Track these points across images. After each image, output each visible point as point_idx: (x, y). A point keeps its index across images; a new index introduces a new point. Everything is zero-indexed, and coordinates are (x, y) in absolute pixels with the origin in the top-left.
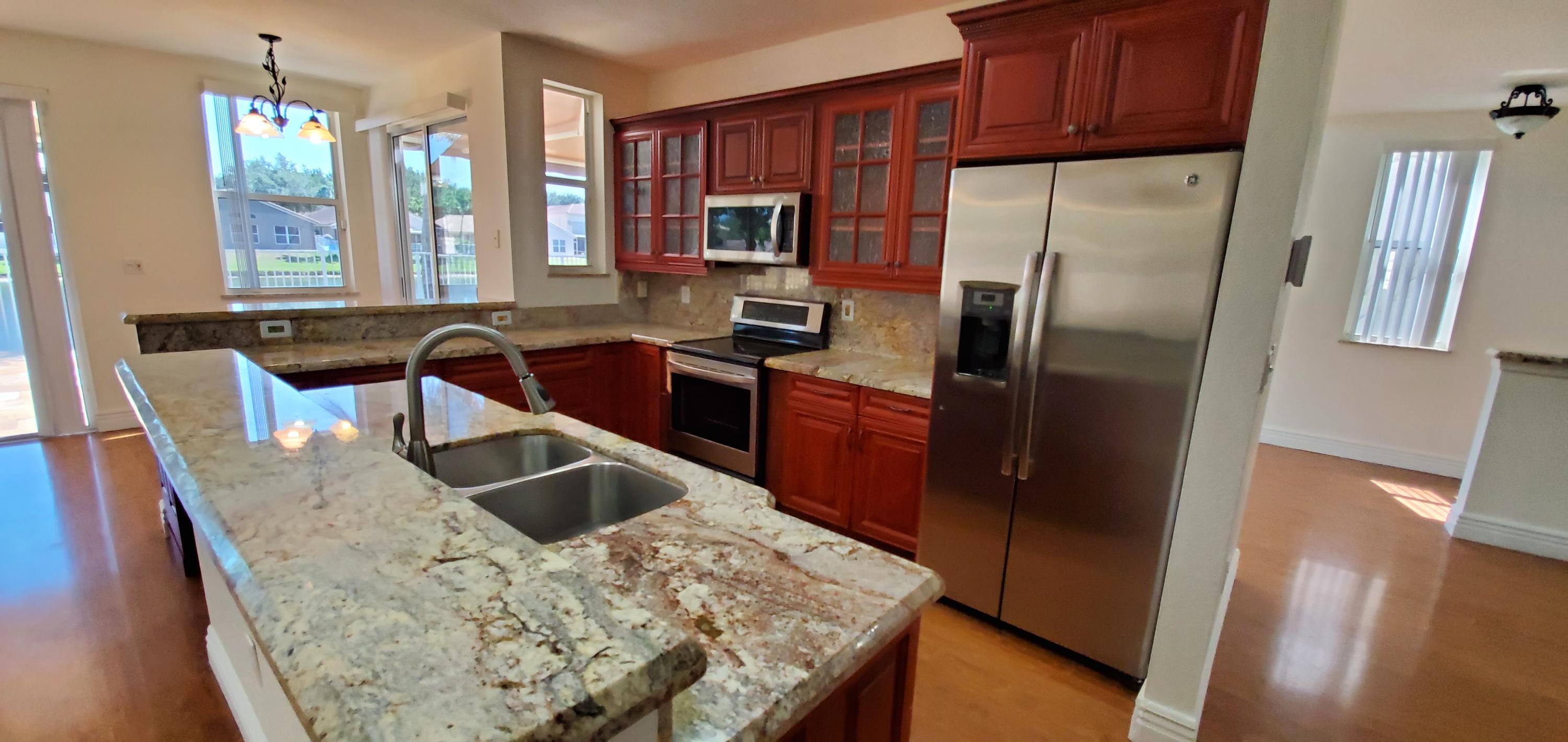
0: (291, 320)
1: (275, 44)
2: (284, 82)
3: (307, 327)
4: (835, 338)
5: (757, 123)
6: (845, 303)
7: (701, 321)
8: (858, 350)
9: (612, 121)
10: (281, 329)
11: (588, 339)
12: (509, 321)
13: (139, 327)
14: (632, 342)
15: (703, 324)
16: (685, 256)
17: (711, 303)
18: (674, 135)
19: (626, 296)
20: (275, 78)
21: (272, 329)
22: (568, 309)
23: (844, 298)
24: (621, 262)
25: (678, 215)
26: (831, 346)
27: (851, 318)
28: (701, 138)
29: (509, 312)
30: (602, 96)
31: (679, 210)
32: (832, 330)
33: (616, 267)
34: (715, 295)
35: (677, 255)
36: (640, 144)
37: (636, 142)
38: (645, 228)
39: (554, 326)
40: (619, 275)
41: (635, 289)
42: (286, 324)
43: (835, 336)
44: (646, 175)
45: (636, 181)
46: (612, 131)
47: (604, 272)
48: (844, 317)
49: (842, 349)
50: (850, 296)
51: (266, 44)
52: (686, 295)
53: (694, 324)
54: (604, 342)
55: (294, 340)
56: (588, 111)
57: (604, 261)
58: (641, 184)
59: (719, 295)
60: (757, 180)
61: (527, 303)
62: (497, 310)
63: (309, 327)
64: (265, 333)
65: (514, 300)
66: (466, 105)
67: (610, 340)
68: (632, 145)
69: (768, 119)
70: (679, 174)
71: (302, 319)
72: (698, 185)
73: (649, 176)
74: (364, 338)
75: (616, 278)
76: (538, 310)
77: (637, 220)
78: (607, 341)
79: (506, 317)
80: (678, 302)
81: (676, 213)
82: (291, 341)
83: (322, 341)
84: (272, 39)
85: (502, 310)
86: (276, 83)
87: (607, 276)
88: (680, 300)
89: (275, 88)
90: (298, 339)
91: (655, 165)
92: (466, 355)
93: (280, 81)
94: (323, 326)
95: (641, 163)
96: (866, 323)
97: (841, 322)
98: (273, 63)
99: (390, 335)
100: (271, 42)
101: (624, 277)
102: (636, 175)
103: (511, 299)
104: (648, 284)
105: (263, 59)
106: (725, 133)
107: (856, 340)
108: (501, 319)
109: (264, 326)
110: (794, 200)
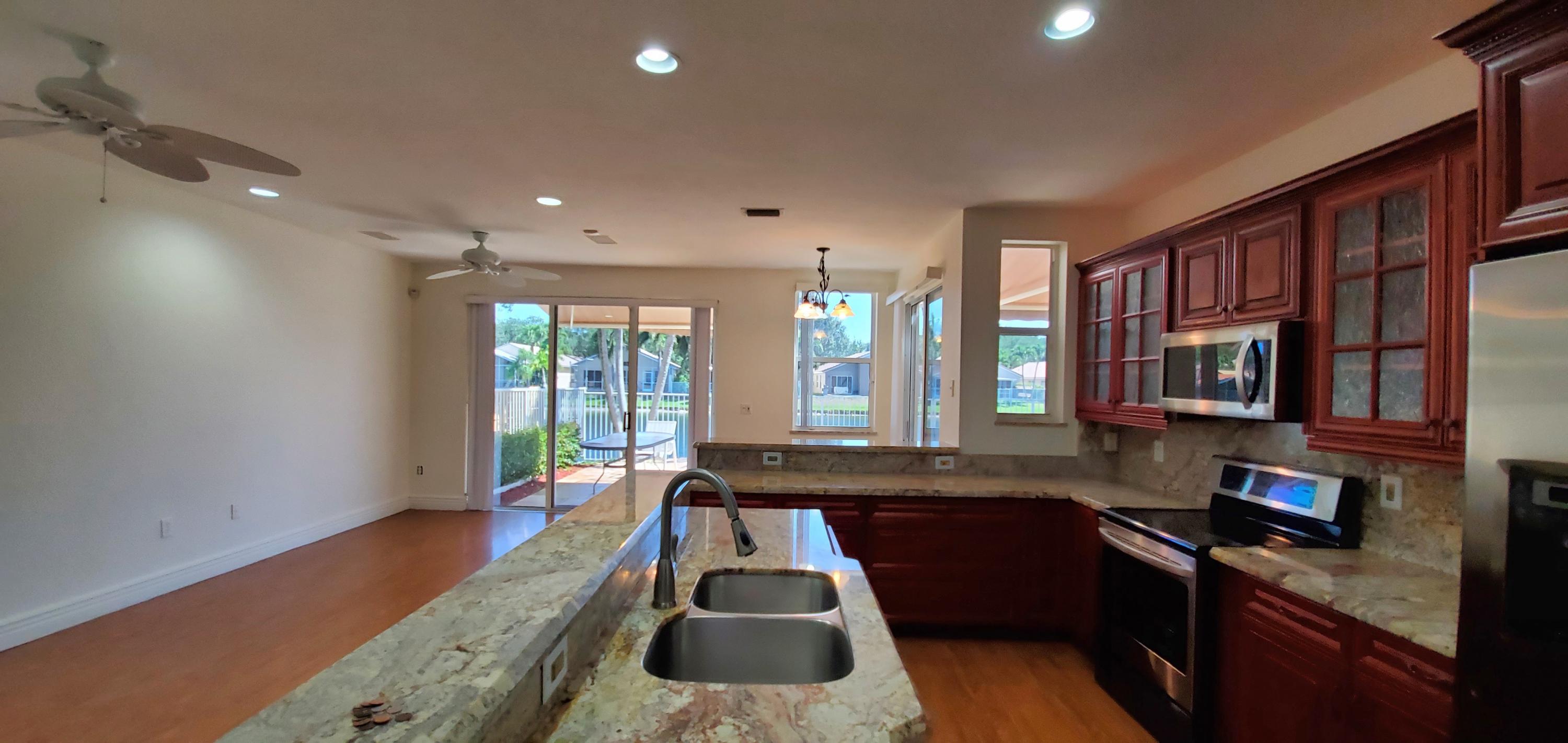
0: (782, 452)
1: (826, 253)
2: (828, 278)
3: (792, 459)
4: (1369, 533)
5: (1227, 240)
6: (1386, 480)
7: (1176, 485)
8: (1409, 557)
9: (1077, 266)
10: (775, 459)
11: (1014, 491)
12: (951, 466)
13: (699, 450)
14: (1070, 500)
15: (1178, 490)
16: (1144, 405)
17: (1189, 464)
18: (1133, 270)
19: (1087, 449)
20: (823, 276)
21: (770, 459)
22: (1015, 458)
23: (1385, 473)
24: (1081, 411)
25: (1137, 359)
26: (1363, 545)
27: (1396, 504)
28: (1163, 268)
29: (952, 457)
30: (1066, 243)
31: (1138, 352)
32: (1364, 520)
33: (1076, 416)
34: (1193, 454)
35: (1136, 404)
36: (1103, 284)
37: (1099, 283)
38: (1105, 373)
39: (997, 474)
40: (1079, 424)
41: (1100, 441)
42: (779, 455)
43: (1369, 531)
44: (1107, 316)
45: (1098, 324)
46: (1077, 275)
47: (1062, 422)
48: (1384, 502)
49: (1382, 552)
50: (1395, 471)
51: (821, 254)
52: (1159, 452)
53: (1168, 488)
54: (1034, 497)
55: (782, 468)
56: (1054, 260)
57: (1064, 410)
58: (1102, 326)
59: (1198, 455)
60: (1225, 309)
61: (973, 449)
62: (940, 455)
63: (793, 459)
64: (766, 462)
65: (958, 446)
66: (942, 275)
67: (1041, 495)
68: (1095, 286)
69: (1242, 233)
70: (1138, 313)
71: (790, 452)
72: (1157, 322)
73: (1110, 318)
74: (829, 471)
75: (1076, 429)
76: (981, 457)
77: (1097, 366)
78: (1037, 496)
79: (949, 461)
80: (1151, 460)
81: (1135, 357)
82: (781, 468)
83: (800, 470)
84: (823, 250)
85: (946, 455)
86: (824, 280)
87: (1064, 425)
88: (1152, 458)
89: (823, 284)
90: (785, 468)
91: (1116, 303)
92: (887, 494)
93: (826, 278)
94: (803, 459)
95: (1103, 304)
96: (1425, 515)
97: (1380, 512)
98: (823, 267)
99: (849, 470)
100: (823, 252)
101: (1085, 429)
102: (1098, 317)
103: (955, 444)
104: (1119, 436)
105: (817, 264)
106: (1187, 259)
107: (1406, 541)
108: (944, 463)
109: (766, 455)
110: (1268, 332)
